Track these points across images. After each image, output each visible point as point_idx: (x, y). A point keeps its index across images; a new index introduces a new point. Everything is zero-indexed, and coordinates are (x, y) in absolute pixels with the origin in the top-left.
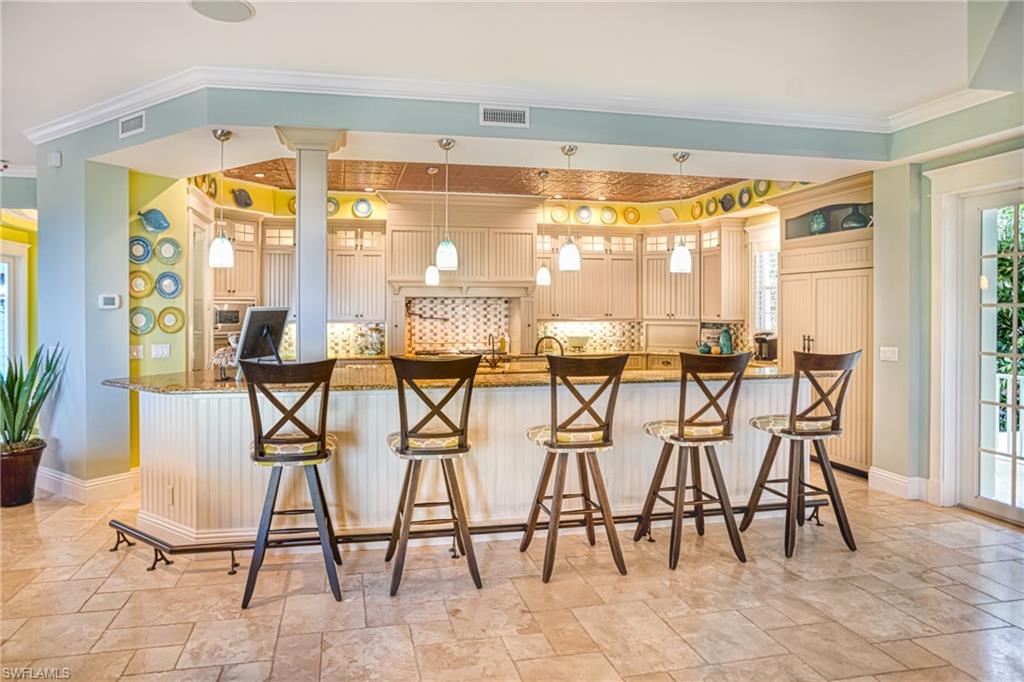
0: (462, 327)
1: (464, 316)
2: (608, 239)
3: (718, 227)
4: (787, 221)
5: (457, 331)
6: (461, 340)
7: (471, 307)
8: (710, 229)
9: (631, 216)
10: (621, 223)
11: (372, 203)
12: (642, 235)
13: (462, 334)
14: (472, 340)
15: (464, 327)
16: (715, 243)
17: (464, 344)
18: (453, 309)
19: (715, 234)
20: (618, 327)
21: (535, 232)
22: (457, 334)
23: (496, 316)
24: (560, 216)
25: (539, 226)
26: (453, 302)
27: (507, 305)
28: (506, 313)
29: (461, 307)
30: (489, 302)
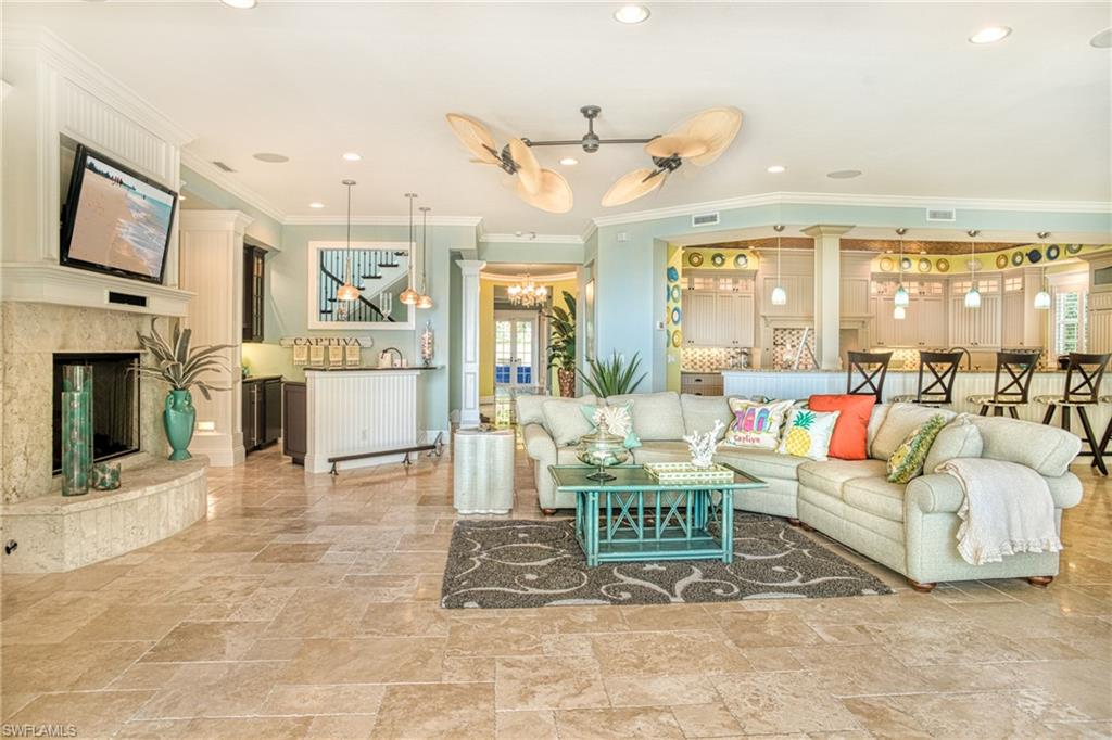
2: (922, 284)
3: (1022, 274)
4: (1096, 271)
8: (1013, 275)
9: (942, 266)
10: (934, 271)
11: (748, 258)
12: (948, 280)
16: (1018, 287)
19: (1019, 280)
21: (869, 279)
24: (887, 267)
25: (873, 274)
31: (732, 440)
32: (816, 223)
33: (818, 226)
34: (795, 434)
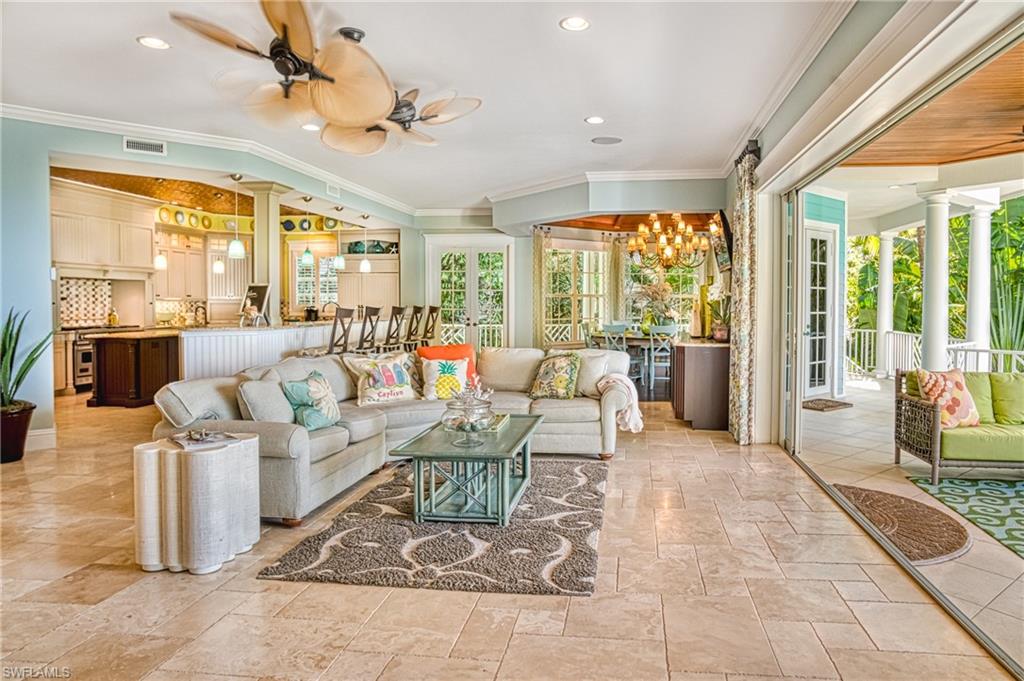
0: (75, 306)
1: (77, 296)
5: (71, 309)
6: (75, 318)
7: (82, 288)
13: (75, 312)
14: (83, 318)
15: (77, 306)
17: (77, 321)
18: (68, 289)
20: (184, 306)
21: (153, 228)
22: (72, 312)
23: (102, 296)
26: (68, 282)
27: (110, 287)
28: (109, 293)
29: (75, 287)
30: (97, 283)
31: (376, 397)
32: (269, 180)
33: (273, 183)
34: (444, 381)
